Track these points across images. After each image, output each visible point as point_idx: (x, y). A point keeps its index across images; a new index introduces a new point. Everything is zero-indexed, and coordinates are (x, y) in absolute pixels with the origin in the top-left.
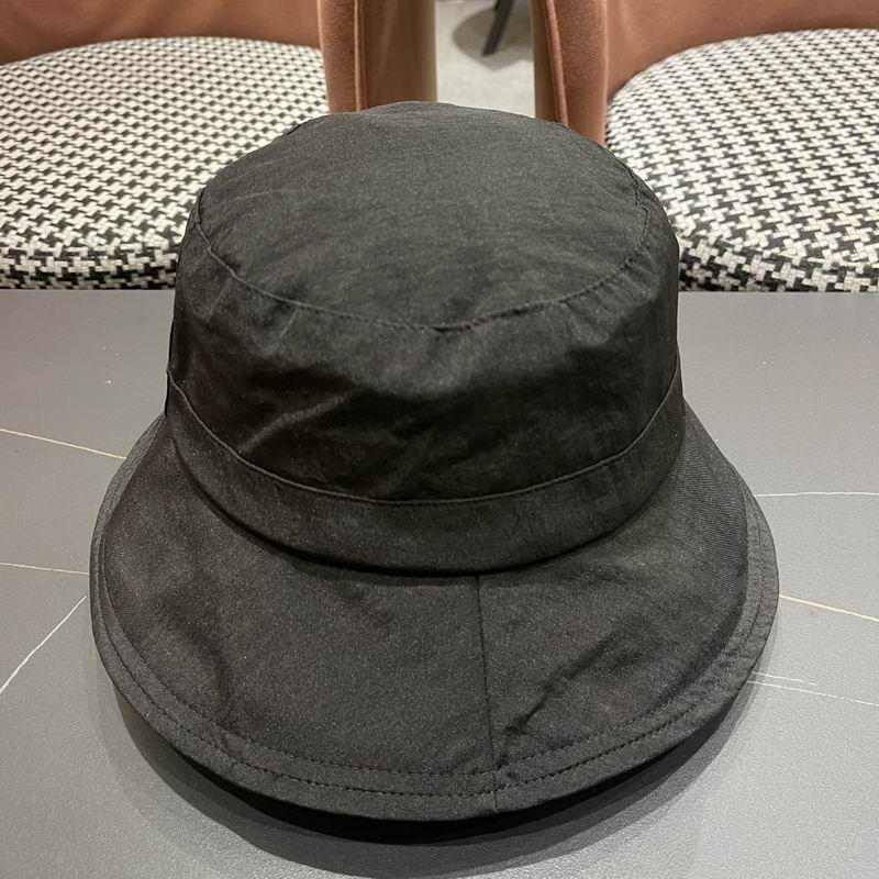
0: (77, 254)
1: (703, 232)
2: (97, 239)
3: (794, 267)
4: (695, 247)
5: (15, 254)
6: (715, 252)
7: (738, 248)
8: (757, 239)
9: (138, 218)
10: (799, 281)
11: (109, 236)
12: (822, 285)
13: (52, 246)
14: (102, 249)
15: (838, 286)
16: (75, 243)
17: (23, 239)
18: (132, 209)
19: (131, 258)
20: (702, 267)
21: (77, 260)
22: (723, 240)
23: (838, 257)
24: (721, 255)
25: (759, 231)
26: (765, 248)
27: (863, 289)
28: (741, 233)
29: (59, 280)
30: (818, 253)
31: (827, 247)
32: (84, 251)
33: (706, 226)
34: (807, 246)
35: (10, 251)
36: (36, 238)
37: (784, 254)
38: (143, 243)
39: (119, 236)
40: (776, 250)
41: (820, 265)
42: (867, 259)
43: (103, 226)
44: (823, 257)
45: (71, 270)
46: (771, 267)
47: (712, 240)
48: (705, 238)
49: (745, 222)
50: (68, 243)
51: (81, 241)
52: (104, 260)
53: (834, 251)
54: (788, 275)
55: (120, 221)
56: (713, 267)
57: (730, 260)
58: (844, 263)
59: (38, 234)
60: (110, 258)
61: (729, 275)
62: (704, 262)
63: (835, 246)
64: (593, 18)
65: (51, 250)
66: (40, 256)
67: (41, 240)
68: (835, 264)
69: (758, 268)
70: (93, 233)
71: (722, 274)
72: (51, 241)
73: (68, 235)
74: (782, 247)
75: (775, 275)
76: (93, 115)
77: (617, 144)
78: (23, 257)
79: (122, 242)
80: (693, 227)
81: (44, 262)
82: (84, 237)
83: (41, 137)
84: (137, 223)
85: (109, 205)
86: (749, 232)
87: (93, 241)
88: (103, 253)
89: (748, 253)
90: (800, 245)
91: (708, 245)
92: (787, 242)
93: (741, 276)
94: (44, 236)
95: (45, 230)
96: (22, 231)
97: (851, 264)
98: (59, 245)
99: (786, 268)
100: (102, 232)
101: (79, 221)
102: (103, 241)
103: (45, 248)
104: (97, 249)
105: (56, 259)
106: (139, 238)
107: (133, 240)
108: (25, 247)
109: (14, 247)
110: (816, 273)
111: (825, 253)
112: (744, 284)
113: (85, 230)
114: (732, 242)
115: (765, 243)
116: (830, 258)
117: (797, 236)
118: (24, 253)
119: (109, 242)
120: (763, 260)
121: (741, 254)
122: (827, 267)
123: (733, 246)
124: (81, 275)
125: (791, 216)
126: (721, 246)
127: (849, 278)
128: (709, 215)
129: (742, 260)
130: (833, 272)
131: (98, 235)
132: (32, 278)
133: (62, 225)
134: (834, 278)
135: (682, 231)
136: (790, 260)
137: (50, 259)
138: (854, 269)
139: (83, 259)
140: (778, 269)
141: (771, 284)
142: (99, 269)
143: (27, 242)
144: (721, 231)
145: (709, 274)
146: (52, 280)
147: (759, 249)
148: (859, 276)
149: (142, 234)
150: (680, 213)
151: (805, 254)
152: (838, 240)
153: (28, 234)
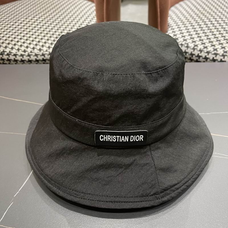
0: (32, 55)
1: (196, 47)
4: (194, 51)
6: (199, 52)
7: (206, 51)
8: (210, 49)
9: (47, 45)
10: (221, 59)
11: (40, 50)
16: (31, 52)
17: (17, 51)
18: (45, 43)
19: (46, 56)
21: (32, 57)
22: (201, 49)
28: (206, 47)
29: (27, 62)
32: (34, 54)
34: (224, 51)
36: (20, 51)
37: (218, 53)
40: (215, 52)
43: (38, 47)
45: (30, 59)
46: (214, 56)
47: (199, 49)
48: (196, 49)
49: (207, 45)
50: (29, 52)
51: (33, 51)
52: (39, 56)
54: (219, 58)
55: (43, 46)
56: (199, 56)
61: (203, 58)
62: (196, 55)
66: (22, 55)
69: (211, 56)
71: (201, 58)
72: (25, 51)
73: (29, 50)
74: (217, 51)
76: (30, 18)
77: (171, 25)
78: (17, 56)
79: (44, 52)
80: (193, 46)
83: (17, 24)
84: (47, 47)
85: (39, 42)
87: (36, 51)
89: (208, 53)
90: (222, 50)
93: (206, 59)
94: (23, 50)
95: (23, 48)
98: (27, 53)
99: (218, 56)
101: (32, 46)
102: (39, 51)
103: (23, 53)
104: (37, 54)
106: (48, 50)
107: (47, 51)
110: (226, 57)
113: (34, 48)
114: (203, 50)
115: (212, 50)
117: (220, 48)
120: (212, 54)
124: (33, 60)
125: (219, 43)
126: (201, 51)
129: (206, 54)
133: (27, 47)
135: (190, 47)
137: (25, 56)
140: (216, 57)
141: (214, 60)
144: (201, 47)
145: (197, 58)
147: (211, 52)
150: (189, 42)
151: (222, 52)
153: (18, 50)
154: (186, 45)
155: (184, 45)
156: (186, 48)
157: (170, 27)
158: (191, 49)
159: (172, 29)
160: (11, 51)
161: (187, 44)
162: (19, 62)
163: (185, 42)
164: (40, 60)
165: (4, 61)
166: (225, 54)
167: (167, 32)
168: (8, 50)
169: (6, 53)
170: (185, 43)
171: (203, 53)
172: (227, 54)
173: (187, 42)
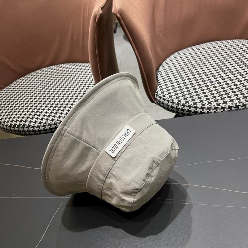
0: (46, 125)
1: (179, 103)
2: (50, 121)
3: (199, 109)
4: (178, 106)
5: (33, 127)
6: (183, 107)
7: (187, 106)
8: (191, 103)
9: (58, 115)
10: (201, 111)
11: (52, 120)
12: (206, 112)
13: (41, 124)
14: (52, 123)
15: (209, 112)
17: (34, 123)
18: (56, 113)
20: (180, 110)
21: (46, 126)
22: (184, 104)
23: (208, 106)
24: (184, 107)
25: (191, 101)
26: (193, 105)
27: (215, 112)
30: (204, 105)
31: (206, 104)
32: (48, 124)
33: (180, 101)
34: (202, 104)
35: (32, 126)
36: (37, 123)
37: (197, 106)
38: (60, 121)
39: (55, 120)
40: (195, 105)
41: (205, 108)
42: (214, 106)
43: (51, 118)
44: (205, 106)
45: (45, 129)
46: (195, 109)
47: (182, 104)
48: (180, 104)
49: (188, 99)
50: (44, 123)
51: (47, 122)
52: (52, 126)
53: (207, 104)
54: (199, 110)
55: (54, 116)
57: (186, 108)
58: (210, 107)
59: (37, 122)
60: (53, 125)
61: (186, 111)
62: (181, 109)
63: (207, 103)
64: (149, 60)
65: (41, 125)
66: (38, 127)
67: (38, 123)
68: (208, 107)
69: (192, 109)
70: (49, 120)
71: (185, 111)
72: (40, 123)
73: (44, 121)
74: (197, 105)
75: (196, 111)
76: (44, 90)
78: (35, 127)
79: (55, 121)
80: (177, 101)
81: (40, 128)
82: (47, 121)
83: (33, 98)
84: (58, 116)
85: (51, 113)
86: (189, 102)
87: (49, 122)
88: (52, 124)
89: (190, 106)
90: (200, 104)
91: (181, 105)
92: (197, 103)
94: (39, 122)
95: (39, 121)
96: (34, 122)
97: (211, 107)
98: (42, 124)
99: (198, 109)
100: (51, 119)
101: (46, 118)
102: (51, 121)
103: (39, 125)
104: (50, 123)
105: (42, 127)
106: (59, 120)
107: (58, 120)
108: (35, 125)
109: (33, 125)
110: (204, 110)
111: (206, 105)
112: (190, 113)
113: (47, 119)
114: (186, 104)
115: (193, 104)
116: (207, 106)
117: (199, 102)
118: (35, 126)
119: (53, 122)
120: (193, 108)
121: (188, 107)
122: (206, 108)
123: (186, 105)
124: (47, 129)
125: (198, 97)
126: (184, 105)
127: (211, 110)
128: (181, 98)
129: (188, 108)
130: (207, 109)
131: (50, 120)
132: (37, 131)
134: (208, 110)
135: (175, 103)
136: (198, 107)
138: (212, 108)
139: (48, 126)
140: (196, 109)
142: (51, 127)
143: (35, 124)
144: (183, 102)
145: (182, 111)
146: (42, 131)
147: (192, 105)
148: (213, 109)
149: (60, 119)
150: (174, 99)
151: (201, 106)
152: (208, 102)
153: (35, 122)
154: (171, 101)
155: (170, 101)
156: (172, 104)
157: (159, 84)
158: (176, 104)
159: (160, 87)
160: (30, 124)
161: (173, 100)
162: (37, 132)
163: (171, 98)
164: (53, 128)
165: (25, 132)
166: (203, 107)
167: (157, 90)
168: (27, 124)
169: (26, 126)
170: (171, 100)
171: (185, 107)
172: (205, 107)
173: (172, 99)
